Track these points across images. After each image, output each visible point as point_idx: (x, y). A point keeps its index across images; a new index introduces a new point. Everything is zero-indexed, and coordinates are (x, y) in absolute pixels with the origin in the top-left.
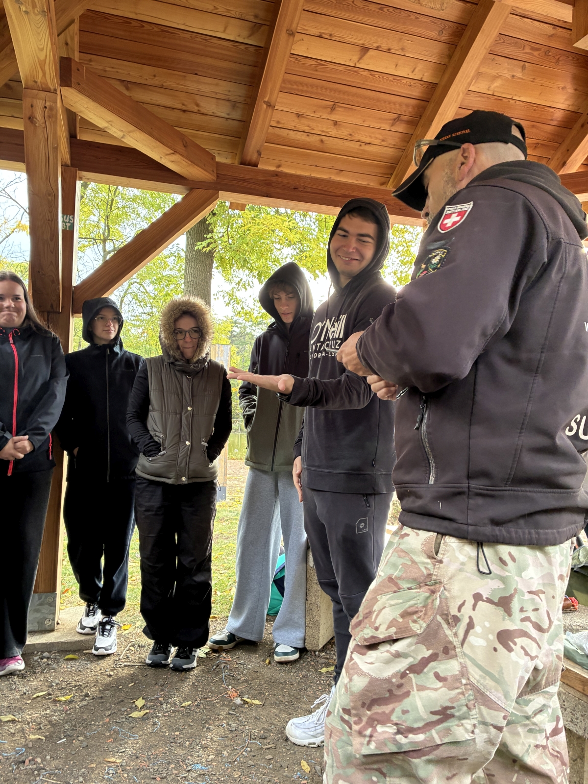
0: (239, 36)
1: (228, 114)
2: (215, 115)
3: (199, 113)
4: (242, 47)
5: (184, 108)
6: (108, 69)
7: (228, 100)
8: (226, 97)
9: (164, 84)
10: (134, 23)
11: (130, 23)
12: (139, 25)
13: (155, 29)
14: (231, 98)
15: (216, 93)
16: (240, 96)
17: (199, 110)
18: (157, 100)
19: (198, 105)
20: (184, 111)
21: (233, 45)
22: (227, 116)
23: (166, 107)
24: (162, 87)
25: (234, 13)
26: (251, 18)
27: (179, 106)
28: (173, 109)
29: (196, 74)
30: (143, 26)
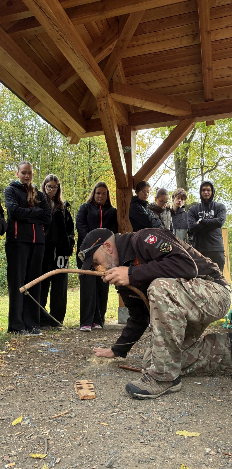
0: (188, 43)
1: (194, 80)
2: (189, 83)
3: (181, 84)
4: (191, 47)
5: (173, 85)
6: (138, 80)
7: (193, 74)
8: (191, 73)
9: (162, 77)
10: (143, 57)
11: (141, 57)
12: (145, 57)
13: (152, 55)
14: (193, 72)
15: (186, 73)
16: (197, 70)
17: (180, 83)
18: (161, 86)
19: (179, 81)
20: (174, 86)
21: (187, 48)
22: (194, 81)
23: (166, 87)
24: (162, 79)
25: (183, 34)
26: (191, 33)
27: (171, 84)
28: (169, 87)
29: (175, 68)
30: (147, 56)
